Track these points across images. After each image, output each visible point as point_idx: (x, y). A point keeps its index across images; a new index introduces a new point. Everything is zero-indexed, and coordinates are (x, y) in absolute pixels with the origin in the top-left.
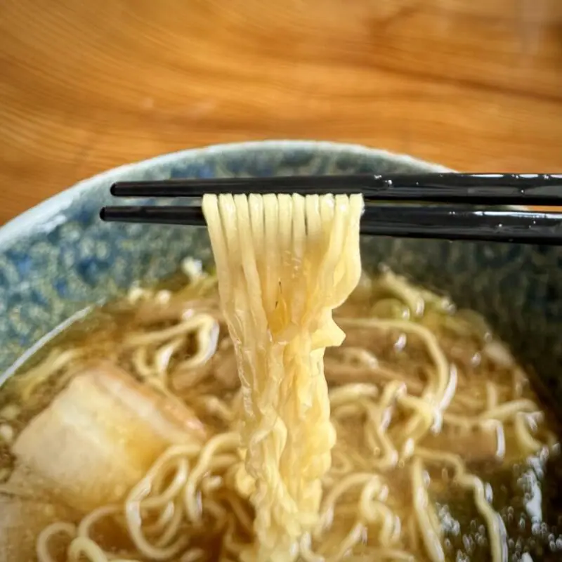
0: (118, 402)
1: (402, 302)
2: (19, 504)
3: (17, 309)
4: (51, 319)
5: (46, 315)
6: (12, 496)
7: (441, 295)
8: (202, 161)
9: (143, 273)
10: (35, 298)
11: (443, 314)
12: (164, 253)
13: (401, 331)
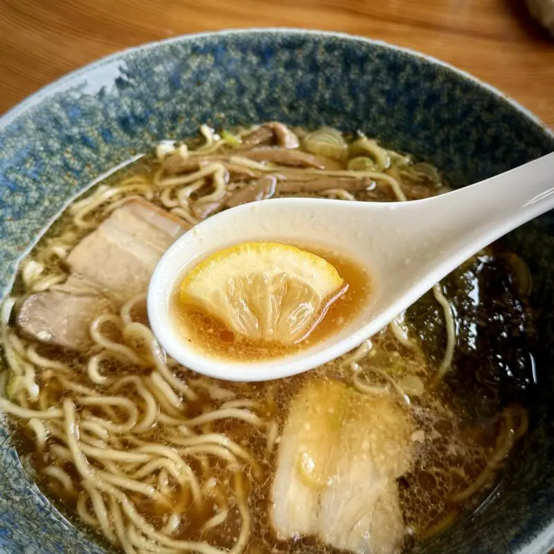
0: (153, 226)
1: (374, 158)
2: (75, 300)
3: (70, 149)
4: (98, 159)
5: (94, 156)
6: (68, 293)
7: (404, 155)
8: (216, 41)
9: (173, 129)
10: (85, 141)
11: (402, 168)
12: (189, 114)
13: (372, 179)
